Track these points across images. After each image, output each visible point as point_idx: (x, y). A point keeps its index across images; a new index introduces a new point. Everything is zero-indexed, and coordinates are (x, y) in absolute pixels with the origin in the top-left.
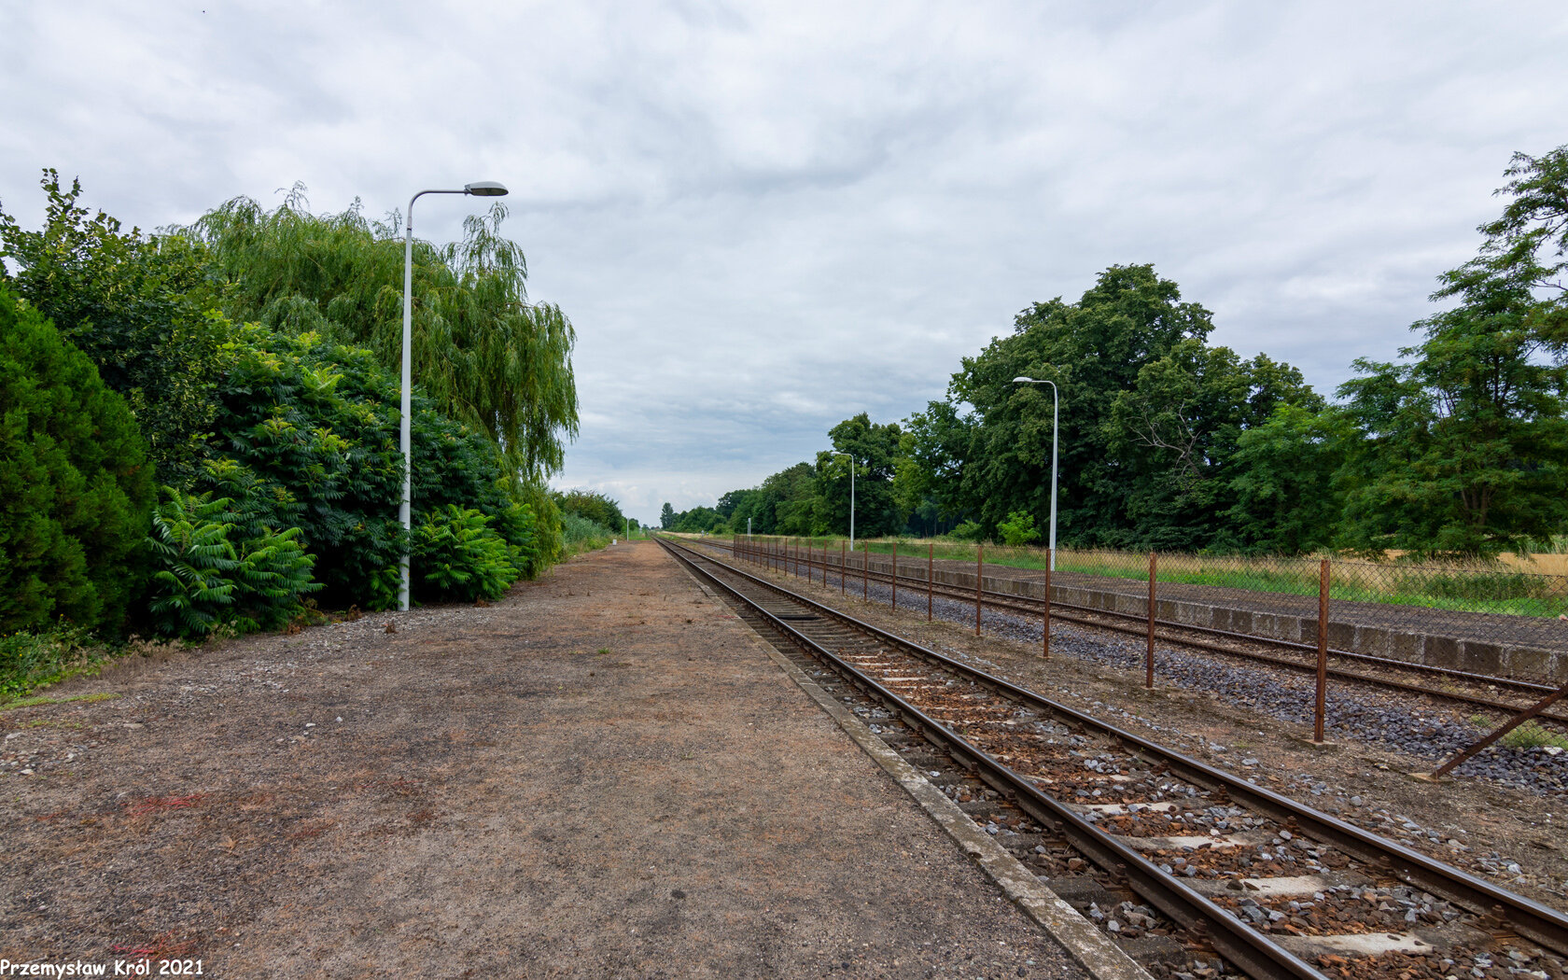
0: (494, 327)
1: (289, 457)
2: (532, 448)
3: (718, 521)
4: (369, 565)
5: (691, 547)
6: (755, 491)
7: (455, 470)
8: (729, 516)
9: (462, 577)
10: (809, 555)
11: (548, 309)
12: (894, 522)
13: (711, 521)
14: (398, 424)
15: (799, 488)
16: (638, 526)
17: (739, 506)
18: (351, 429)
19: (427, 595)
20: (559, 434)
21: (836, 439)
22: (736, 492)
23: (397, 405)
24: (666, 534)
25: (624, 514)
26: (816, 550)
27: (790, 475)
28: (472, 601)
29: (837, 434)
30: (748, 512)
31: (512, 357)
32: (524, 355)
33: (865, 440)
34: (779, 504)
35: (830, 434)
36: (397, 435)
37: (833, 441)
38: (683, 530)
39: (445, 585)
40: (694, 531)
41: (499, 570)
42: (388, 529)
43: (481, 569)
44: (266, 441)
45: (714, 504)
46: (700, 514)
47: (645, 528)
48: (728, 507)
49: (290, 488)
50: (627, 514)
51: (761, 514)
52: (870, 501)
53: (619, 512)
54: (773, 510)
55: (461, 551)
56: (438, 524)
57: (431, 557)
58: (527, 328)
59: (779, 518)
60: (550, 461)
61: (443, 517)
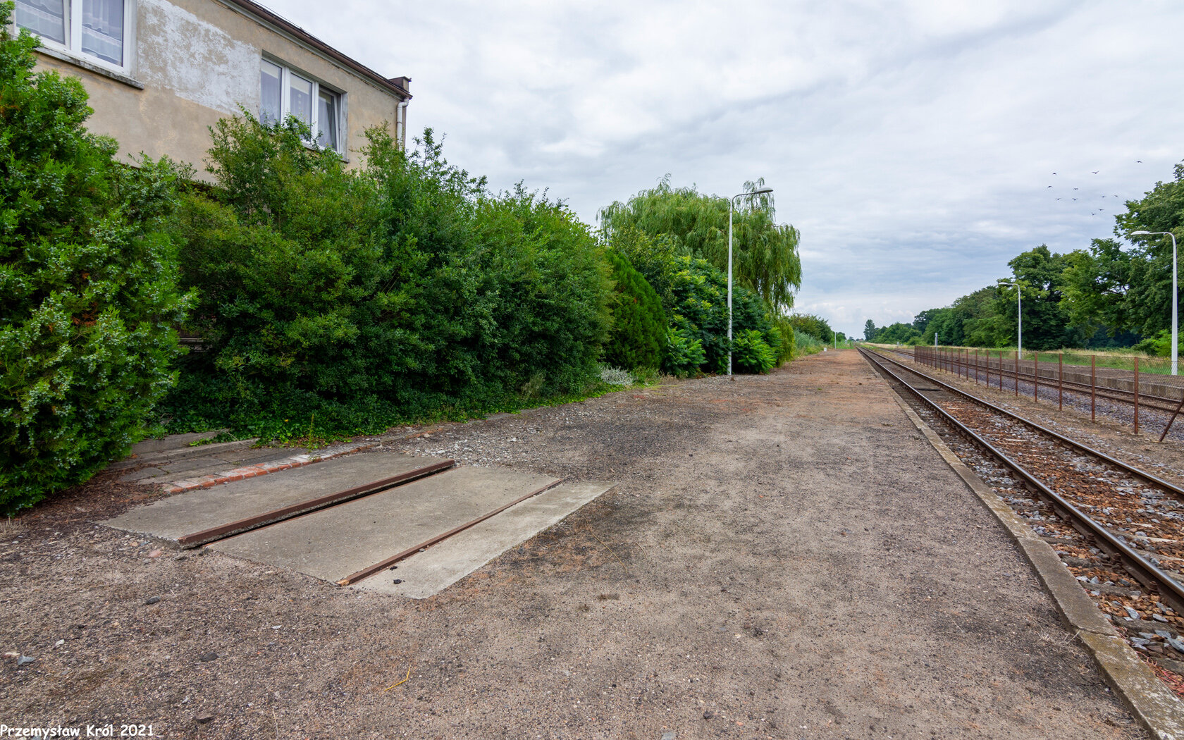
0: (759, 238)
1: (696, 313)
2: (777, 298)
3: (914, 334)
4: (718, 355)
5: (885, 354)
6: (946, 310)
7: (748, 313)
8: (923, 330)
9: (754, 362)
10: (987, 363)
11: (787, 227)
12: (1076, 337)
13: (907, 334)
14: (727, 295)
15: (985, 307)
16: (845, 338)
17: (931, 322)
18: (711, 299)
19: (738, 369)
20: (791, 288)
21: (1016, 268)
22: (931, 311)
23: (726, 287)
24: (868, 345)
25: (832, 329)
26: (994, 358)
27: (977, 297)
28: (757, 373)
29: (1017, 264)
30: (939, 327)
31: (768, 254)
32: (774, 252)
33: (1044, 268)
34: (965, 321)
35: (1010, 264)
36: (726, 300)
37: (1012, 270)
38: (883, 342)
39: (747, 365)
40: (892, 342)
41: (768, 359)
42: (724, 340)
43: (761, 359)
44: (689, 307)
45: (911, 321)
46: (898, 329)
47: (851, 339)
48: (923, 323)
49: (696, 324)
50: (835, 329)
51: (951, 329)
52: (1050, 319)
53: (828, 328)
54: (961, 326)
55: (753, 350)
56: (742, 338)
57: (740, 352)
58: (776, 237)
59: (966, 333)
60: (787, 303)
61: (743, 335)
